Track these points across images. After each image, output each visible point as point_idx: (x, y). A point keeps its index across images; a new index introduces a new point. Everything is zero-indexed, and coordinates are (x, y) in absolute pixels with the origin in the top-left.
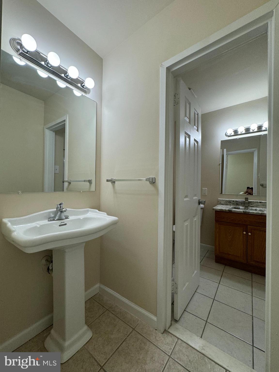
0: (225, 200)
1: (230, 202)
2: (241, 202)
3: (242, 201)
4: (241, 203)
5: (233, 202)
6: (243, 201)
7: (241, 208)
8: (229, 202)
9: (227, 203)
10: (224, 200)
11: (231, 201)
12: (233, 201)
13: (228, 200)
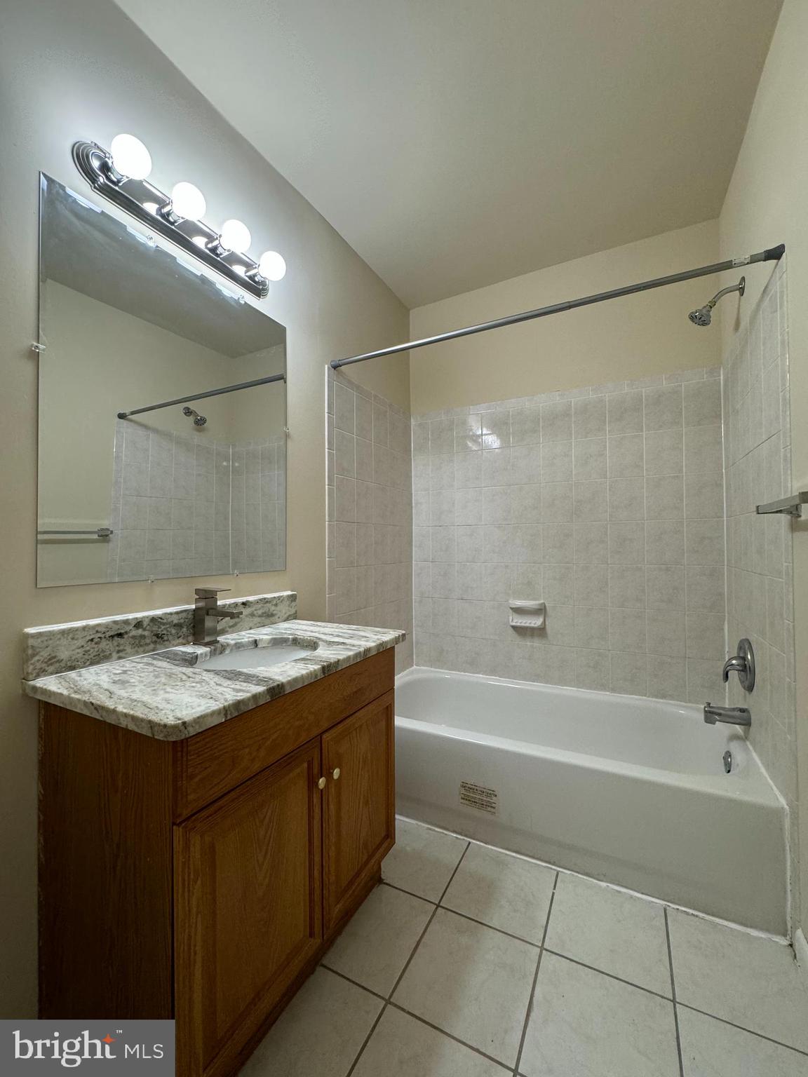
0: (84, 628)
1: (120, 635)
2: (175, 620)
3: (181, 615)
4: (179, 626)
5: (140, 632)
6: (184, 615)
7: (201, 654)
8: (112, 637)
9: (104, 644)
10: (77, 629)
11: (127, 628)
12: (138, 624)
13: (107, 626)
